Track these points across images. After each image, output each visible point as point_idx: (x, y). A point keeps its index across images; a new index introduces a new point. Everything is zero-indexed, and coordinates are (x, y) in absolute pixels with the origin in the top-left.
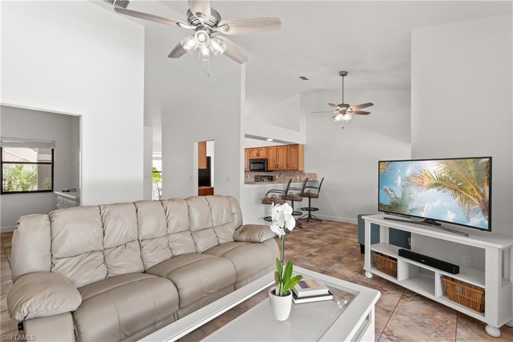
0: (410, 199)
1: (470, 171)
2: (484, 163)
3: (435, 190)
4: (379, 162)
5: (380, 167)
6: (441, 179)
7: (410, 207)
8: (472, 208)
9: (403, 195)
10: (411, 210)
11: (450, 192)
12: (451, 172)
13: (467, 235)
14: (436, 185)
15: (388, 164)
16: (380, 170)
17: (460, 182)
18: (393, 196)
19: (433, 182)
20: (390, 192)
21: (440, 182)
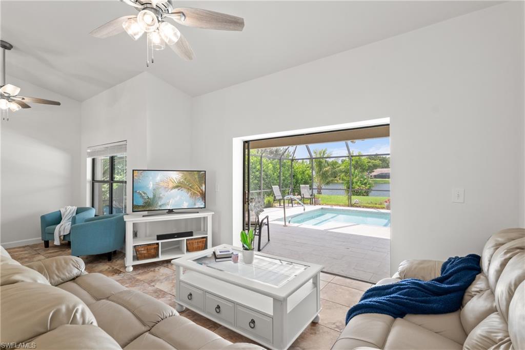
0: (160, 198)
1: (196, 178)
2: (202, 174)
3: (176, 190)
4: (133, 170)
5: (134, 175)
6: (180, 183)
7: (160, 204)
8: (197, 198)
9: (154, 196)
10: (160, 206)
11: (185, 190)
12: (185, 179)
13: (198, 212)
14: (177, 187)
15: (141, 173)
16: (134, 177)
17: (191, 184)
18: (146, 197)
19: (175, 185)
20: (143, 195)
21: (180, 185)
